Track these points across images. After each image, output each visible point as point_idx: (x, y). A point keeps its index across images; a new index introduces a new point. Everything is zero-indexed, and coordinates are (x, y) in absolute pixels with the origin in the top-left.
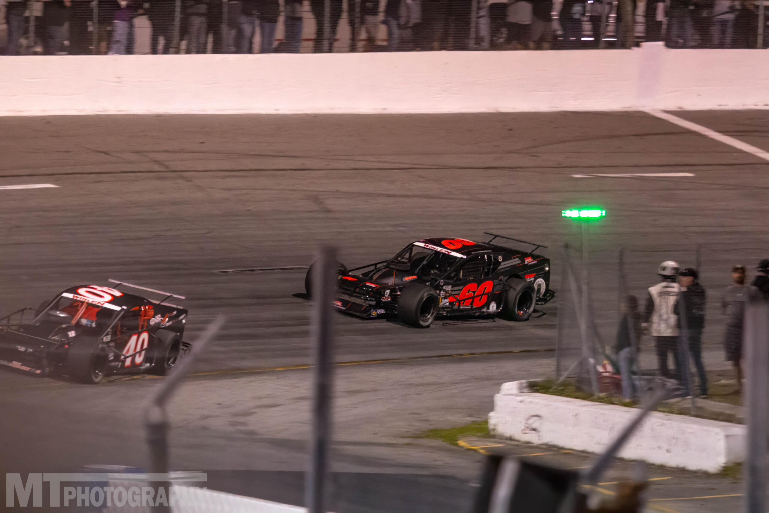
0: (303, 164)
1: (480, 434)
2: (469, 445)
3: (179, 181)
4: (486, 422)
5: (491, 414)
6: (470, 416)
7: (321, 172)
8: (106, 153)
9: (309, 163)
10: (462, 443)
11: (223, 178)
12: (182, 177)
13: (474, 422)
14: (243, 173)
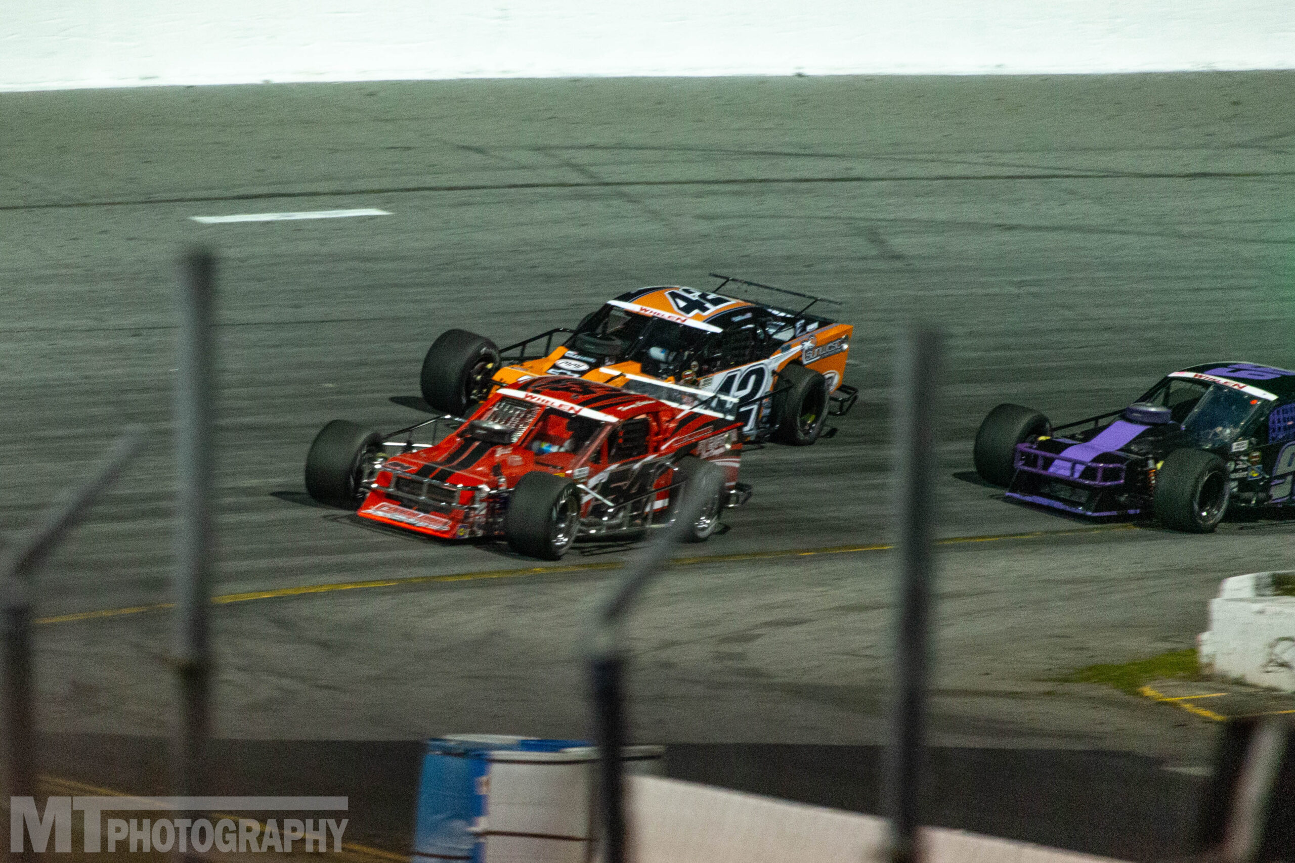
0: (847, 169)
1: (1181, 674)
2: (1161, 695)
3: (616, 202)
4: (1194, 651)
5: (1205, 636)
6: (1165, 639)
7: (881, 183)
8: (479, 150)
9: (860, 168)
10: (1148, 691)
11: (699, 195)
12: (622, 195)
13: (1172, 652)
14: (736, 187)
